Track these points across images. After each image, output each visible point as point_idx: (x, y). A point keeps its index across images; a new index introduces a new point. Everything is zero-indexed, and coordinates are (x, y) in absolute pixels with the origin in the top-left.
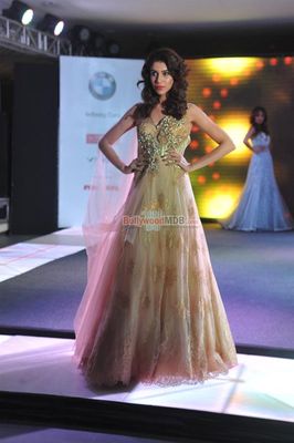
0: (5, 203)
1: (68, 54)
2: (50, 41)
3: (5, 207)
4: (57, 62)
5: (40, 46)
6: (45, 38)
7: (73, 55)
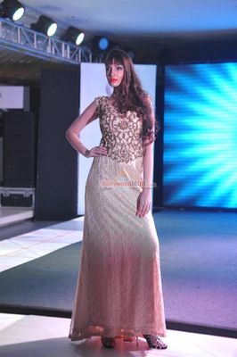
0: (31, 193)
1: (89, 61)
2: (72, 50)
3: (31, 196)
4: (78, 69)
5: (63, 55)
6: (68, 48)
7: (93, 61)
